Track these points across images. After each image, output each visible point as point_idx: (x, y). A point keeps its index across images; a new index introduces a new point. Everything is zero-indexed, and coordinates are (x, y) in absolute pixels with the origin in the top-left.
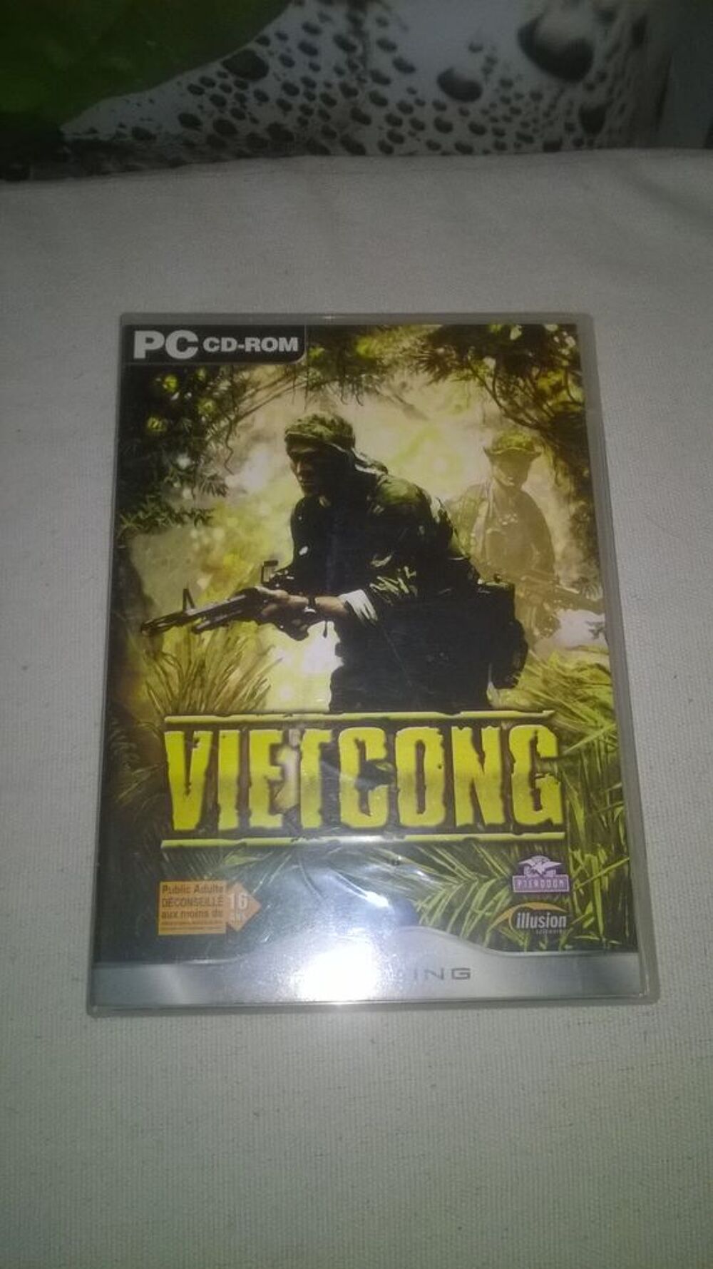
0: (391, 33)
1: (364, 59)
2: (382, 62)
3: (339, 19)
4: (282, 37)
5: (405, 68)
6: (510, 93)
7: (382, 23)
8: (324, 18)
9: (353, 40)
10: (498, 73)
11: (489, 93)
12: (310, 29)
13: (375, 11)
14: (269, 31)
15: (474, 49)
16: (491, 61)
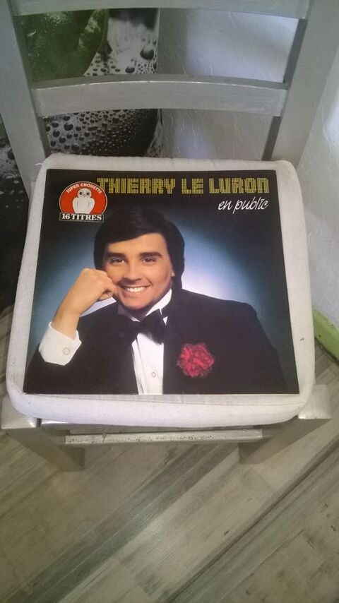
0: (114, 64)
1: (108, 72)
2: (113, 71)
3: (102, 65)
4: (89, 74)
5: (118, 71)
6: (140, 67)
7: (112, 62)
8: (98, 66)
9: (105, 69)
10: (138, 63)
11: (136, 70)
12: (95, 70)
13: (110, 60)
14: (85, 74)
15: (132, 60)
16: (136, 62)
